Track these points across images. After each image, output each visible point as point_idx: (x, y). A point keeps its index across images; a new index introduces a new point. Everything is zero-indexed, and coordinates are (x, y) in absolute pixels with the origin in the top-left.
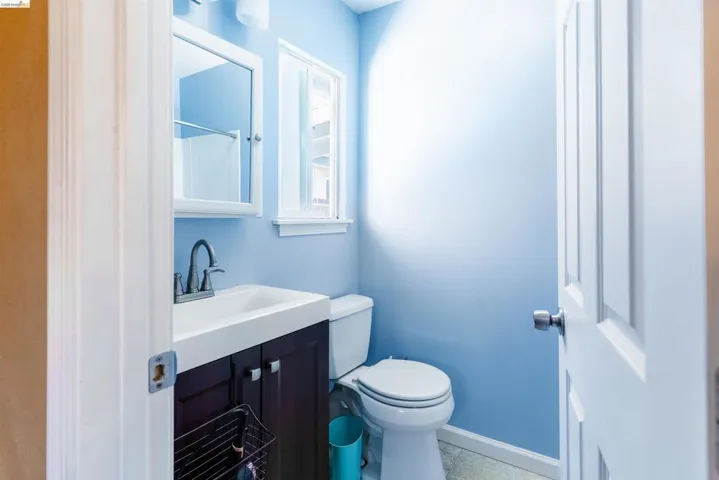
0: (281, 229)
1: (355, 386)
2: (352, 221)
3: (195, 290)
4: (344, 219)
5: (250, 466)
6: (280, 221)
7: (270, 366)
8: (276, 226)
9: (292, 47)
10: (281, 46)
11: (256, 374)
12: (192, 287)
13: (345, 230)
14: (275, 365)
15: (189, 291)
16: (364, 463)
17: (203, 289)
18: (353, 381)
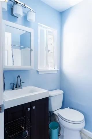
0: (39, 72)
1: (57, 114)
2: (58, 70)
3: (18, 87)
4: (56, 69)
5: (27, 131)
6: (38, 70)
7: (32, 108)
8: (38, 72)
9: (42, 25)
10: (39, 25)
11: (29, 109)
12: (17, 86)
13: (56, 72)
14: (34, 107)
15: (17, 87)
16: (59, 135)
17: (20, 87)
18: (57, 113)
